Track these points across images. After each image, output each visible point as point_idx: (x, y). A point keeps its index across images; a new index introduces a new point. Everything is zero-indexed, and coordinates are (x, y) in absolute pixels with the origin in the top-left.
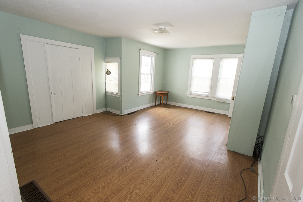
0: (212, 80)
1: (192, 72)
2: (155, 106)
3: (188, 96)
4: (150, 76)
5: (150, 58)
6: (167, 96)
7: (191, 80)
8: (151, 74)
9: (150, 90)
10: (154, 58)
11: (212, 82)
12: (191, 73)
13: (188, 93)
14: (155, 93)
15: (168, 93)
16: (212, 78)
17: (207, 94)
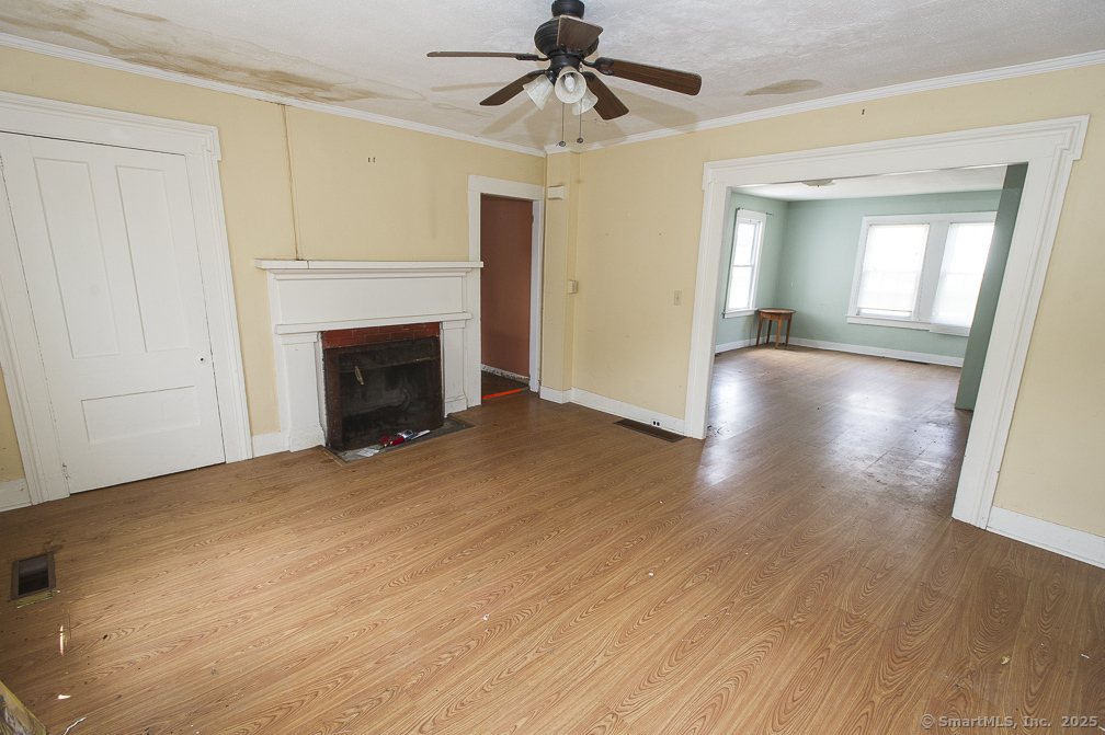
0: (922, 279)
1: (863, 259)
2: (758, 346)
3: (849, 320)
4: (750, 269)
5: (752, 227)
6: (789, 321)
7: (860, 279)
8: (753, 267)
9: (746, 305)
10: (761, 227)
11: (921, 283)
12: (862, 263)
13: (852, 313)
14: (758, 313)
15: (791, 314)
16: (922, 274)
17: (908, 314)
